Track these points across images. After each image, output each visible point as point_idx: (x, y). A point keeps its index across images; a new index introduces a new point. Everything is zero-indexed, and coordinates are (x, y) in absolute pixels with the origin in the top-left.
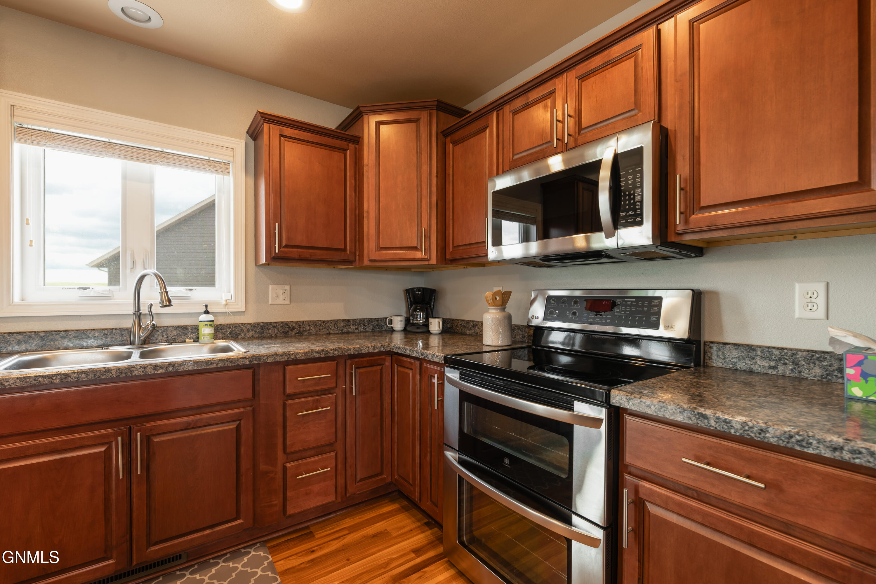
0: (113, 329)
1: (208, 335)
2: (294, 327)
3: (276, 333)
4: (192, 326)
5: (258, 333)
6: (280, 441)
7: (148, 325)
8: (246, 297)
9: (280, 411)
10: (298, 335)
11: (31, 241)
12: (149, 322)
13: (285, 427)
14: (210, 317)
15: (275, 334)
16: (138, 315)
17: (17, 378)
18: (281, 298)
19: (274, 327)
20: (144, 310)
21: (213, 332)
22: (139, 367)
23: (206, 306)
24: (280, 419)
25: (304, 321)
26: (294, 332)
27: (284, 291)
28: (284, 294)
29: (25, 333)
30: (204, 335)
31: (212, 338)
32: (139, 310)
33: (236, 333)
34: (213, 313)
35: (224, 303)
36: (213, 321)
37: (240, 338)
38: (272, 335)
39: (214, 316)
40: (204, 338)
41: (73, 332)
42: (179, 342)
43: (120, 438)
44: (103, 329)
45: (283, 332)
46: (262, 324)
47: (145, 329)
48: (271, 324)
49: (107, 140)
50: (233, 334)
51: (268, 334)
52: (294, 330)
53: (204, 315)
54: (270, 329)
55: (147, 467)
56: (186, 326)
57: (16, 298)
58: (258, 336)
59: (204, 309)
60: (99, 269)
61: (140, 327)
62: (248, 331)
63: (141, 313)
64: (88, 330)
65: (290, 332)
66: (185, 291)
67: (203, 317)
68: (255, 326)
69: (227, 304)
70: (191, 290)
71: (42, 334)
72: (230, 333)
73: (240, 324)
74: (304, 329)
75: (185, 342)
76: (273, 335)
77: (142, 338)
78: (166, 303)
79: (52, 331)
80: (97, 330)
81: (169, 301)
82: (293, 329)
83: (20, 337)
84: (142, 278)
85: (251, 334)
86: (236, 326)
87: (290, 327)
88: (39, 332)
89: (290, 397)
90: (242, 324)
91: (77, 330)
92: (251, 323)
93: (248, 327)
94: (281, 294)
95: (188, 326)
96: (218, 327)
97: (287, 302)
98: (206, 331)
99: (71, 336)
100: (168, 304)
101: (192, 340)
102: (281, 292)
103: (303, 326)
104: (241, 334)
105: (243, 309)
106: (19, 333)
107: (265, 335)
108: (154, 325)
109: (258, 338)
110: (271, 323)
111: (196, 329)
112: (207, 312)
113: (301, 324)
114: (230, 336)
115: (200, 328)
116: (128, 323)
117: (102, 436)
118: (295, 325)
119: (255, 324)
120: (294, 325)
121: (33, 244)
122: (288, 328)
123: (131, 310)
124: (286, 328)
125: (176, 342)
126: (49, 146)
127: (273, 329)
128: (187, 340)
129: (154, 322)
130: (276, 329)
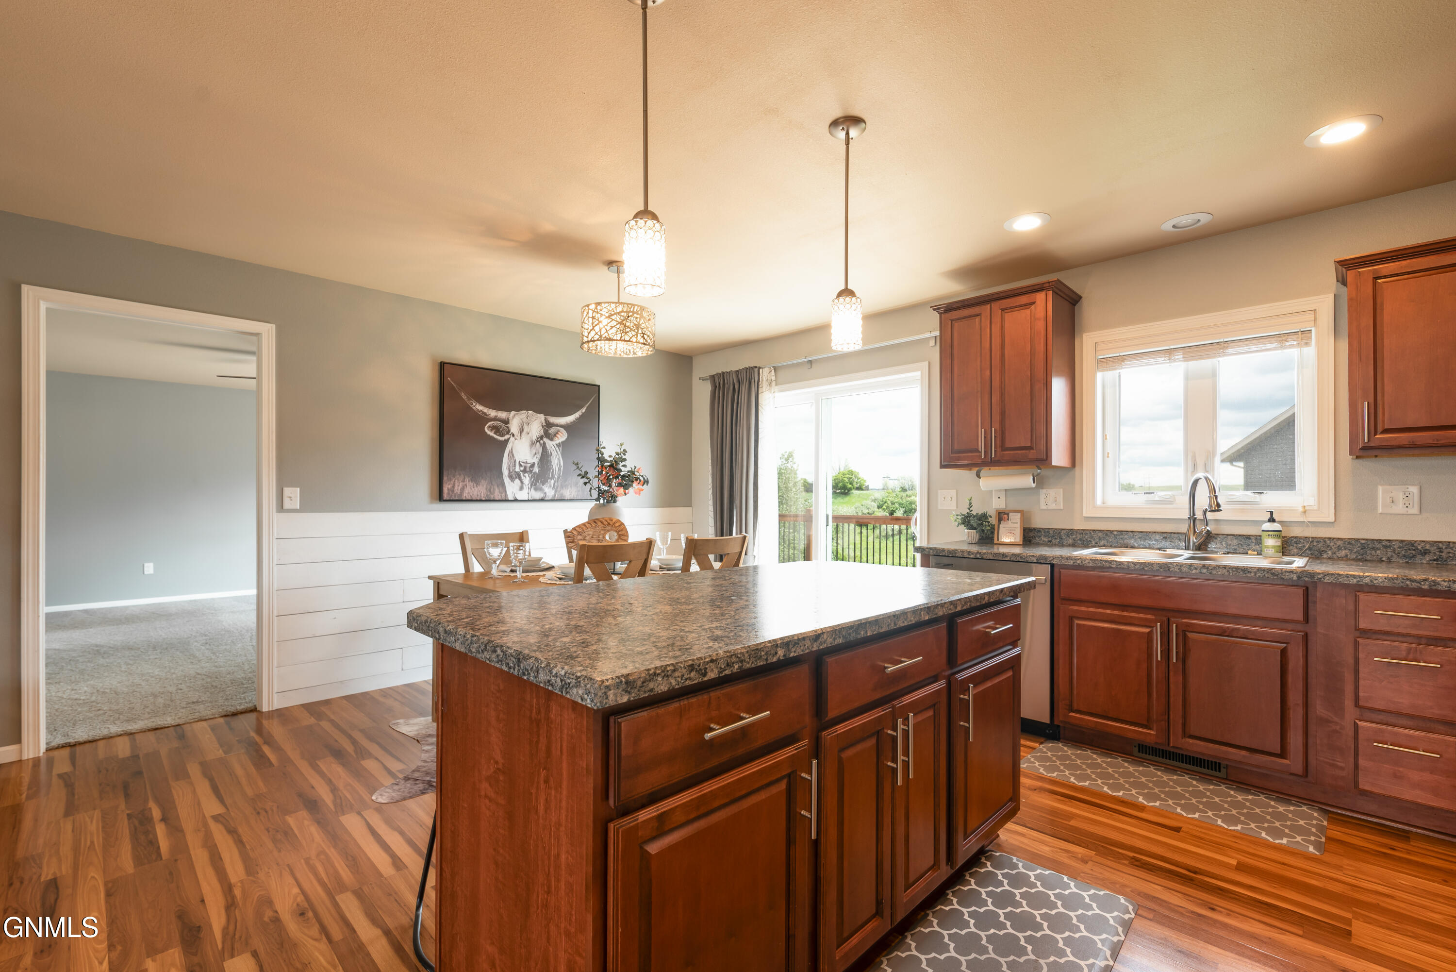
0: (1171, 533)
1: (1272, 548)
2: (1426, 550)
3: (1389, 556)
4: (1256, 536)
5: (1355, 553)
6: (1349, 688)
7: (1201, 531)
8: (1335, 503)
9: (1350, 649)
10: (1435, 562)
11: (1108, 453)
12: (1204, 527)
13: (1356, 672)
14: (1276, 526)
15: (1388, 558)
16: (1193, 519)
17: (1091, 560)
18: (1401, 505)
19: (1386, 547)
20: (1199, 515)
21: (1279, 544)
22: (1175, 564)
23: (1272, 513)
24: (1351, 660)
25: (1449, 542)
26: (1427, 558)
27: (1407, 494)
28: (1406, 498)
29: (1103, 531)
30: (1267, 547)
31: (1277, 552)
32: (1194, 515)
33: (1319, 549)
34: (1281, 523)
35: (1301, 509)
36: (1280, 531)
37: (1325, 556)
38: (1381, 558)
39: (1282, 526)
40: (1267, 550)
41: (1138, 533)
42: (1240, 553)
43: (1159, 624)
44: (1162, 533)
45: (1404, 556)
46: (1363, 542)
47: (1199, 535)
48: (1380, 543)
49: (1167, 348)
50: (1314, 550)
51: (1374, 556)
52: (1427, 555)
53: (1268, 524)
54: (1378, 549)
55: (1183, 659)
56: (1249, 536)
57: (1099, 502)
58: (1357, 557)
59: (1269, 516)
60: (1232, 464)
61: (1195, 532)
62: (1339, 548)
63: (1196, 518)
64: (1150, 532)
65: (1419, 557)
66: (1253, 495)
67: (1268, 526)
68: (1350, 543)
69: (1305, 512)
70: (1260, 493)
71: (1115, 533)
72: (1310, 549)
73: (1325, 538)
74: (1451, 555)
75: (1247, 553)
76: (1384, 559)
77: (1197, 544)
78: (1215, 508)
79: (1122, 531)
80: (1158, 533)
81: (1218, 505)
82: (1425, 552)
83: (1100, 534)
84: (1196, 482)
85: (1343, 553)
86: (1318, 540)
87: (1418, 549)
88: (1113, 531)
89: (1366, 633)
90: (1330, 539)
91: (1141, 532)
92: (1345, 539)
93: (1339, 543)
94: (1401, 499)
95: (1252, 536)
96: (1292, 540)
97: (1415, 510)
98: (1270, 542)
99: (1137, 537)
100: (1216, 508)
101: (1256, 553)
102: (1401, 496)
103: (1449, 550)
104: (1326, 552)
105: (1332, 519)
106: (1100, 531)
107: (1368, 558)
108: (1208, 531)
109: (1356, 560)
110: (1380, 541)
111: (1258, 539)
112: (1272, 520)
113: (1444, 547)
114: (1310, 553)
115: (1262, 538)
116: (1184, 528)
117: (1146, 619)
118: (1431, 547)
119: (1350, 540)
120: (1428, 547)
121: (1110, 455)
122: (1414, 550)
123: (1186, 515)
124: (1409, 550)
125: (1236, 553)
126: (1122, 368)
127: (1385, 550)
128: (1250, 552)
129: (1208, 528)
130: (1388, 550)
